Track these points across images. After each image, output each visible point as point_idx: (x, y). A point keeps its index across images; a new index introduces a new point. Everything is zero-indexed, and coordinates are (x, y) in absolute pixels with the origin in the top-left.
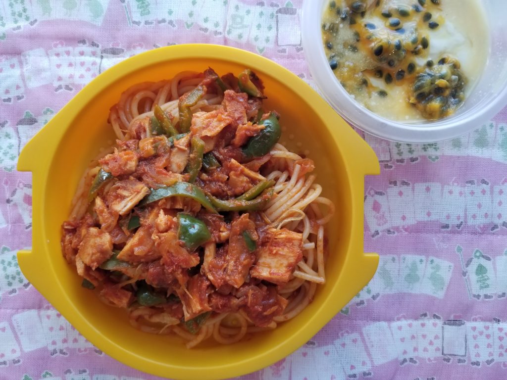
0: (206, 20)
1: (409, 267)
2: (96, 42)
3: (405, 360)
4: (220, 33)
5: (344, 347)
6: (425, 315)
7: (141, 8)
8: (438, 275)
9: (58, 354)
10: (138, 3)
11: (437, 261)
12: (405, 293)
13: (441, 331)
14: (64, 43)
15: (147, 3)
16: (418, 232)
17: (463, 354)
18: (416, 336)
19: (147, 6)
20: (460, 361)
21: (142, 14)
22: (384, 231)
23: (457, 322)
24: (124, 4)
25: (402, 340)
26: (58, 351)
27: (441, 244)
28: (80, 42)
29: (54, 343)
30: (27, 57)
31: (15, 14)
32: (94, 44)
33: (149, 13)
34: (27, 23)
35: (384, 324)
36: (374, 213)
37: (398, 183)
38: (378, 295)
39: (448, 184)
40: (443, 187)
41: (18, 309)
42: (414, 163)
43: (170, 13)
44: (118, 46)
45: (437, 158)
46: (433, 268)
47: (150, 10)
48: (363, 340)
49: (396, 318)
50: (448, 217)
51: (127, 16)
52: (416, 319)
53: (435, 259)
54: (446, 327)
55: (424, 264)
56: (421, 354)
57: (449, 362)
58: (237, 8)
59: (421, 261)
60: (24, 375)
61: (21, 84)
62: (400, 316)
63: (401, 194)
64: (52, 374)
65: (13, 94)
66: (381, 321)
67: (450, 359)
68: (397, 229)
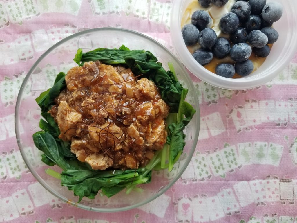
0: (137, 11)
1: (258, 149)
2: (75, 25)
3: (258, 204)
4: (146, 18)
5: (223, 197)
6: (269, 177)
7: (100, 5)
8: (275, 153)
9: (56, 207)
10: (99, 3)
11: (274, 145)
12: (257, 165)
13: (279, 186)
14: (56, 26)
15: (103, 3)
16: (262, 129)
17: (292, 199)
18: (264, 189)
19: (104, 4)
20: (291, 203)
21: (101, 9)
22: (244, 129)
23: (288, 180)
24: (90, 4)
25: (257, 191)
26: (56, 206)
27: (276, 135)
28: (65, 25)
29: (53, 201)
30: (35, 34)
31: (28, 10)
32: (73, 26)
33: (105, 8)
34: (34, 15)
35: (245, 182)
36: (238, 119)
37: (250, 101)
38: (242, 166)
39: (278, 101)
40: (275, 102)
41: (31, 182)
42: (259, 89)
43: (117, 7)
44: (87, 27)
45: (271, 86)
46: (272, 149)
47: (105, 6)
48: (234, 192)
49: (252, 179)
50: (279, 119)
51: (92, 10)
52: (264, 179)
53: (273, 144)
54: (282, 183)
55: (267, 147)
56: (268, 199)
57: (284, 204)
58: (155, 4)
59: (265, 145)
60: (36, 221)
61: (32, 50)
62: (255, 178)
63: (252, 107)
64: (52, 219)
65: (27, 56)
66: (244, 180)
67: (285, 202)
68: (251, 127)
